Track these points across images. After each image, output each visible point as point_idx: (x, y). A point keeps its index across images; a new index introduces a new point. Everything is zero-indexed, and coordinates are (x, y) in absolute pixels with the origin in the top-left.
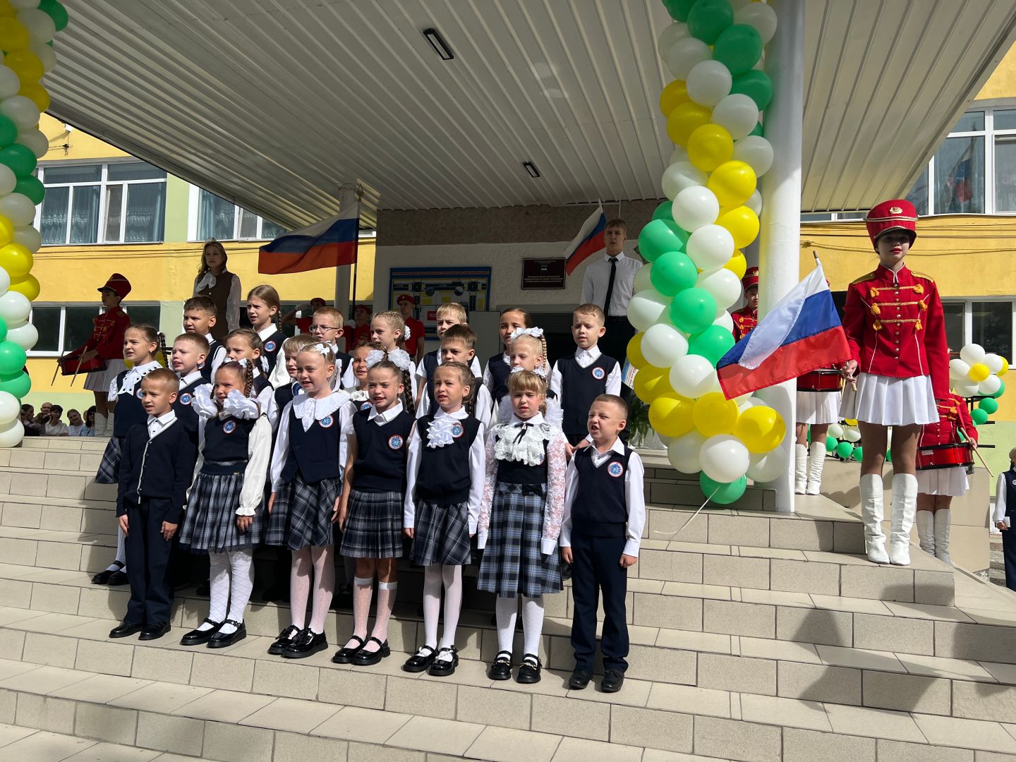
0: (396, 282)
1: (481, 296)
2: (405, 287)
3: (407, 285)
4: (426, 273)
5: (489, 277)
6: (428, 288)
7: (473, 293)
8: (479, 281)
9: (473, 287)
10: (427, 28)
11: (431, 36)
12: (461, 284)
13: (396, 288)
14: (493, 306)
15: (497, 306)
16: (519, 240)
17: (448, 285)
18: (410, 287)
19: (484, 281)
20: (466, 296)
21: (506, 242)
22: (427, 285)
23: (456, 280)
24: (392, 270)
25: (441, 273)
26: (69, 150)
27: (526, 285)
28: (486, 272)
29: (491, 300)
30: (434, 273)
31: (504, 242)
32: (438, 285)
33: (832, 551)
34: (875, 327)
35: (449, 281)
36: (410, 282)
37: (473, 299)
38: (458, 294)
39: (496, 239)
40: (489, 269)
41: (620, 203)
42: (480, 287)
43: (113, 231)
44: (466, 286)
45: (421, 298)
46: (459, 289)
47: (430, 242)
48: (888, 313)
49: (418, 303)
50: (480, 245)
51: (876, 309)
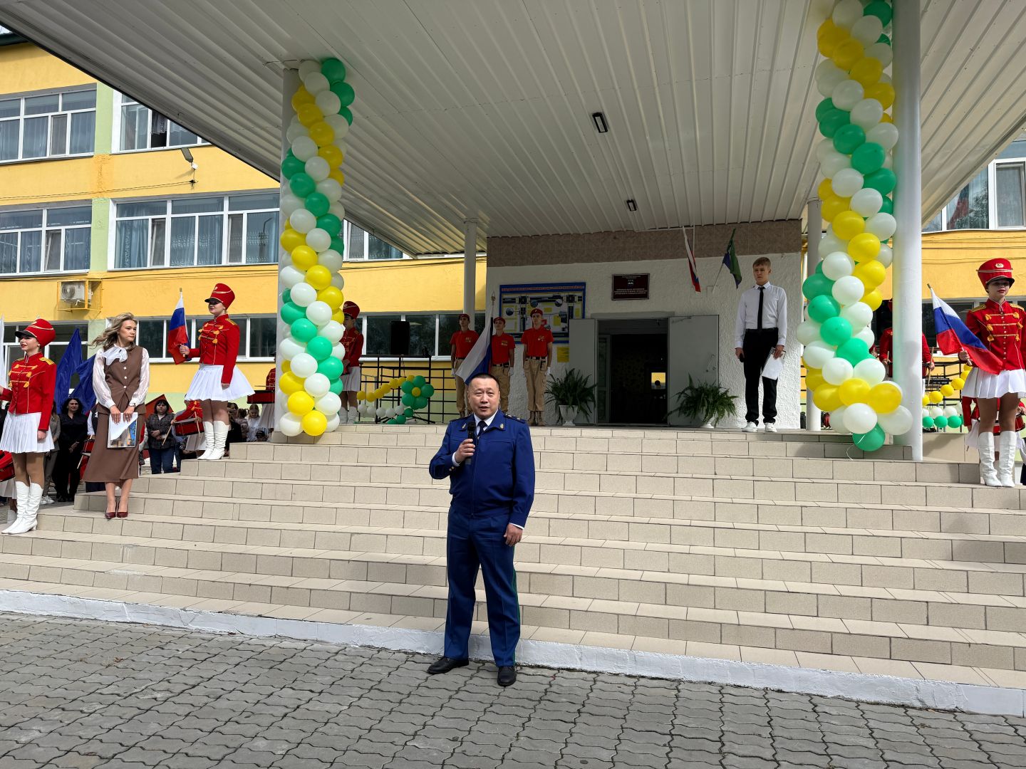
0: (505, 296)
1: (577, 306)
2: (513, 301)
3: (515, 299)
4: (530, 289)
5: (584, 290)
6: (533, 301)
7: (571, 305)
8: (576, 294)
9: (570, 299)
10: (595, 112)
11: (598, 119)
12: (560, 297)
13: (505, 301)
14: (588, 315)
15: (592, 315)
16: (609, 260)
17: (549, 298)
18: (517, 301)
19: (580, 294)
20: (565, 308)
21: (598, 262)
22: (531, 299)
23: (556, 294)
24: (502, 287)
25: (544, 288)
26: (195, 185)
27: (616, 297)
28: (581, 286)
29: (586, 309)
30: (536, 289)
31: (596, 261)
32: (541, 298)
33: (959, 482)
34: (988, 339)
35: (550, 295)
36: (517, 296)
37: (571, 309)
38: (558, 305)
39: (589, 259)
40: (584, 284)
41: (694, 228)
42: (576, 299)
43: (235, 254)
44: (565, 298)
45: (527, 309)
46: (559, 301)
47: (533, 263)
48: (998, 330)
49: (525, 313)
50: (575, 264)
51: (990, 327)
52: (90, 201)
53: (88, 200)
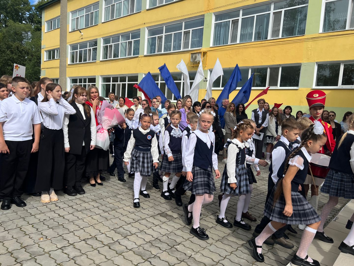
43: (275, 32)
52: (204, 15)
53: (203, 15)
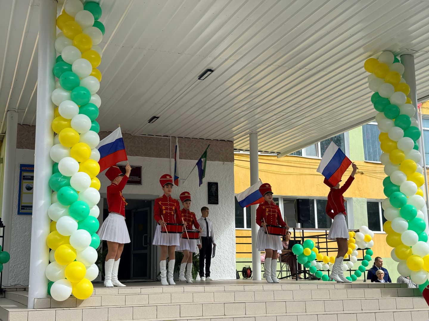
24: (22, 166)
41: (171, 138)
